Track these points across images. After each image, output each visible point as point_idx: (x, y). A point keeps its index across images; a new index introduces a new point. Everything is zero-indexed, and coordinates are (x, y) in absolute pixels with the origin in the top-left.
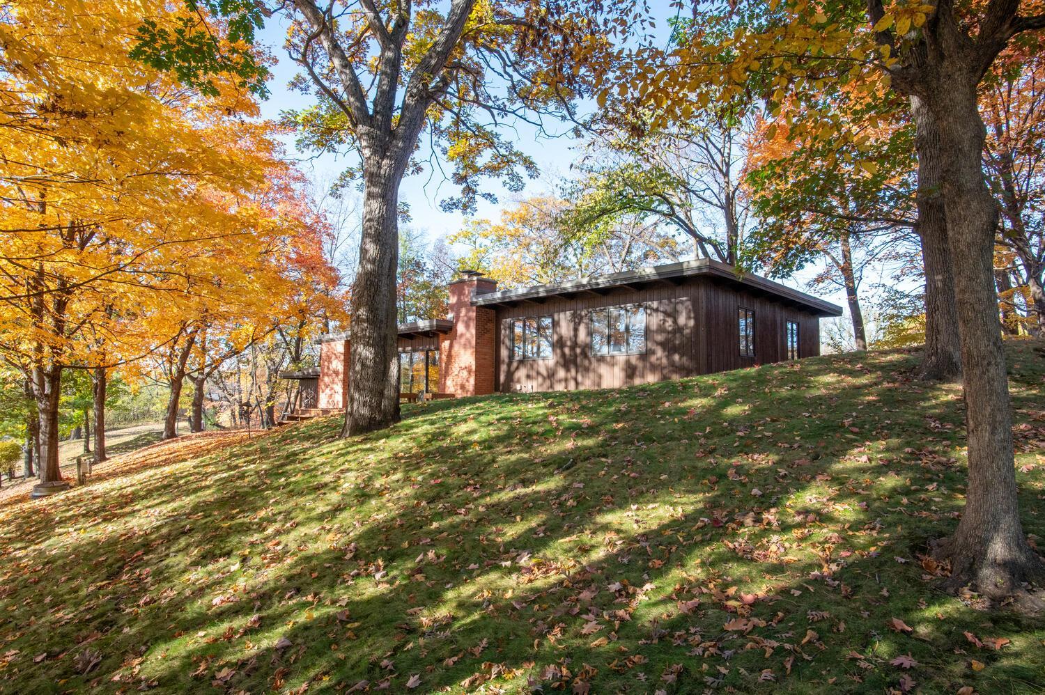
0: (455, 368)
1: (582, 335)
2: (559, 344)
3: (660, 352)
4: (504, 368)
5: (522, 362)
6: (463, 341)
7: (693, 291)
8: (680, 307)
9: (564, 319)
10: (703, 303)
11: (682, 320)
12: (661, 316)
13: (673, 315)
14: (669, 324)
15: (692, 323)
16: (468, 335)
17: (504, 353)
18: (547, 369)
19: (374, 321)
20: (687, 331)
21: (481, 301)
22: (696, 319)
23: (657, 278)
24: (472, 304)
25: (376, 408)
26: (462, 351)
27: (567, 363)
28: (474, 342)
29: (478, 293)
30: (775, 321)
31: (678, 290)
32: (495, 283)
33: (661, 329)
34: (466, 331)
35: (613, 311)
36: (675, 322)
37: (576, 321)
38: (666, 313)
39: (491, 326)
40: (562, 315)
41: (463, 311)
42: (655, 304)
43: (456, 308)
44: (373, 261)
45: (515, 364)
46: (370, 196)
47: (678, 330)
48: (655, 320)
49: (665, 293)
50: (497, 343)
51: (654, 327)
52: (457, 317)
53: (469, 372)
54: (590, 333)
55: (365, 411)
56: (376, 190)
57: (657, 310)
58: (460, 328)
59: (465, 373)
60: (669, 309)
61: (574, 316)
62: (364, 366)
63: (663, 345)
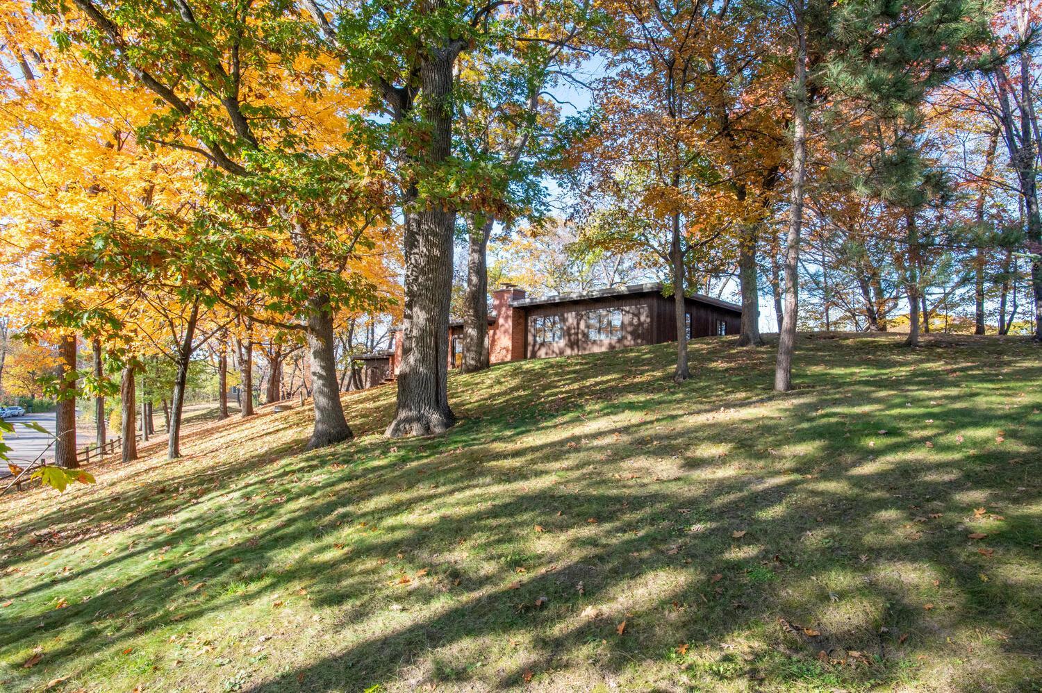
0: (498, 348)
1: (582, 326)
2: (567, 333)
3: (629, 337)
4: (530, 348)
5: (542, 344)
6: (503, 329)
7: (650, 301)
8: (642, 310)
9: (571, 318)
10: (655, 309)
11: (643, 318)
12: (631, 316)
13: (637, 315)
14: (635, 321)
15: (648, 320)
16: (507, 326)
17: (530, 338)
18: (560, 349)
19: (476, 315)
20: (645, 325)
21: (515, 304)
22: (652, 318)
23: (626, 293)
24: (510, 306)
25: (478, 361)
26: (502, 337)
27: (572, 344)
28: (511, 331)
29: (514, 299)
30: (707, 320)
31: (642, 301)
32: (524, 292)
33: (631, 324)
34: (506, 324)
35: (603, 312)
36: (639, 319)
37: (579, 317)
38: (634, 315)
39: (522, 321)
40: (569, 315)
41: (504, 309)
42: (627, 308)
43: (498, 308)
44: (475, 286)
45: (537, 346)
46: (474, 251)
47: (640, 324)
48: (627, 319)
49: (633, 302)
50: (526, 332)
51: (626, 322)
52: (499, 314)
53: (507, 351)
54: (588, 326)
55: (472, 362)
56: (477, 248)
57: (628, 312)
58: (501, 321)
59: (504, 352)
60: (636, 312)
61: (577, 315)
62: (472, 339)
63: (632, 333)
